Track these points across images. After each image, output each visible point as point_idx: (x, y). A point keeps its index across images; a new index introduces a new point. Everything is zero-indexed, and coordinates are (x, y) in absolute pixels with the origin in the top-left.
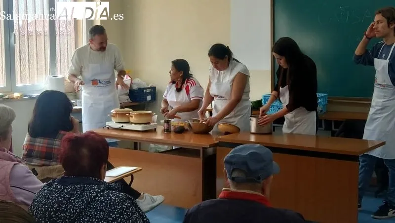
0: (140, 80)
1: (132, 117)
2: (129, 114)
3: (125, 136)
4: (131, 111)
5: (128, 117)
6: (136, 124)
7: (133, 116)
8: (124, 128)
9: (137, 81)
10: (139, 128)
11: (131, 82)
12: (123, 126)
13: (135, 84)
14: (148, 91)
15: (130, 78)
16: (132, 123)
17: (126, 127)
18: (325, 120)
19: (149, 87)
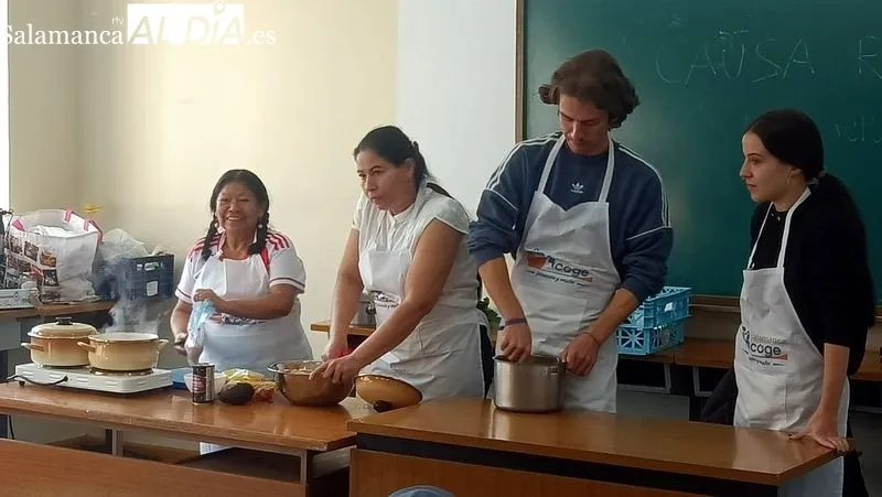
0: (125, 236)
1: (94, 350)
2: (88, 341)
3: (73, 410)
4: (90, 333)
5: (85, 351)
6: (106, 372)
7: (100, 348)
8: (69, 384)
9: (118, 236)
10: (115, 384)
11: (100, 241)
12: (66, 379)
13: (111, 245)
14: (149, 267)
15: (95, 230)
16: (94, 370)
17: (78, 380)
18: (673, 367)
19: (153, 254)
